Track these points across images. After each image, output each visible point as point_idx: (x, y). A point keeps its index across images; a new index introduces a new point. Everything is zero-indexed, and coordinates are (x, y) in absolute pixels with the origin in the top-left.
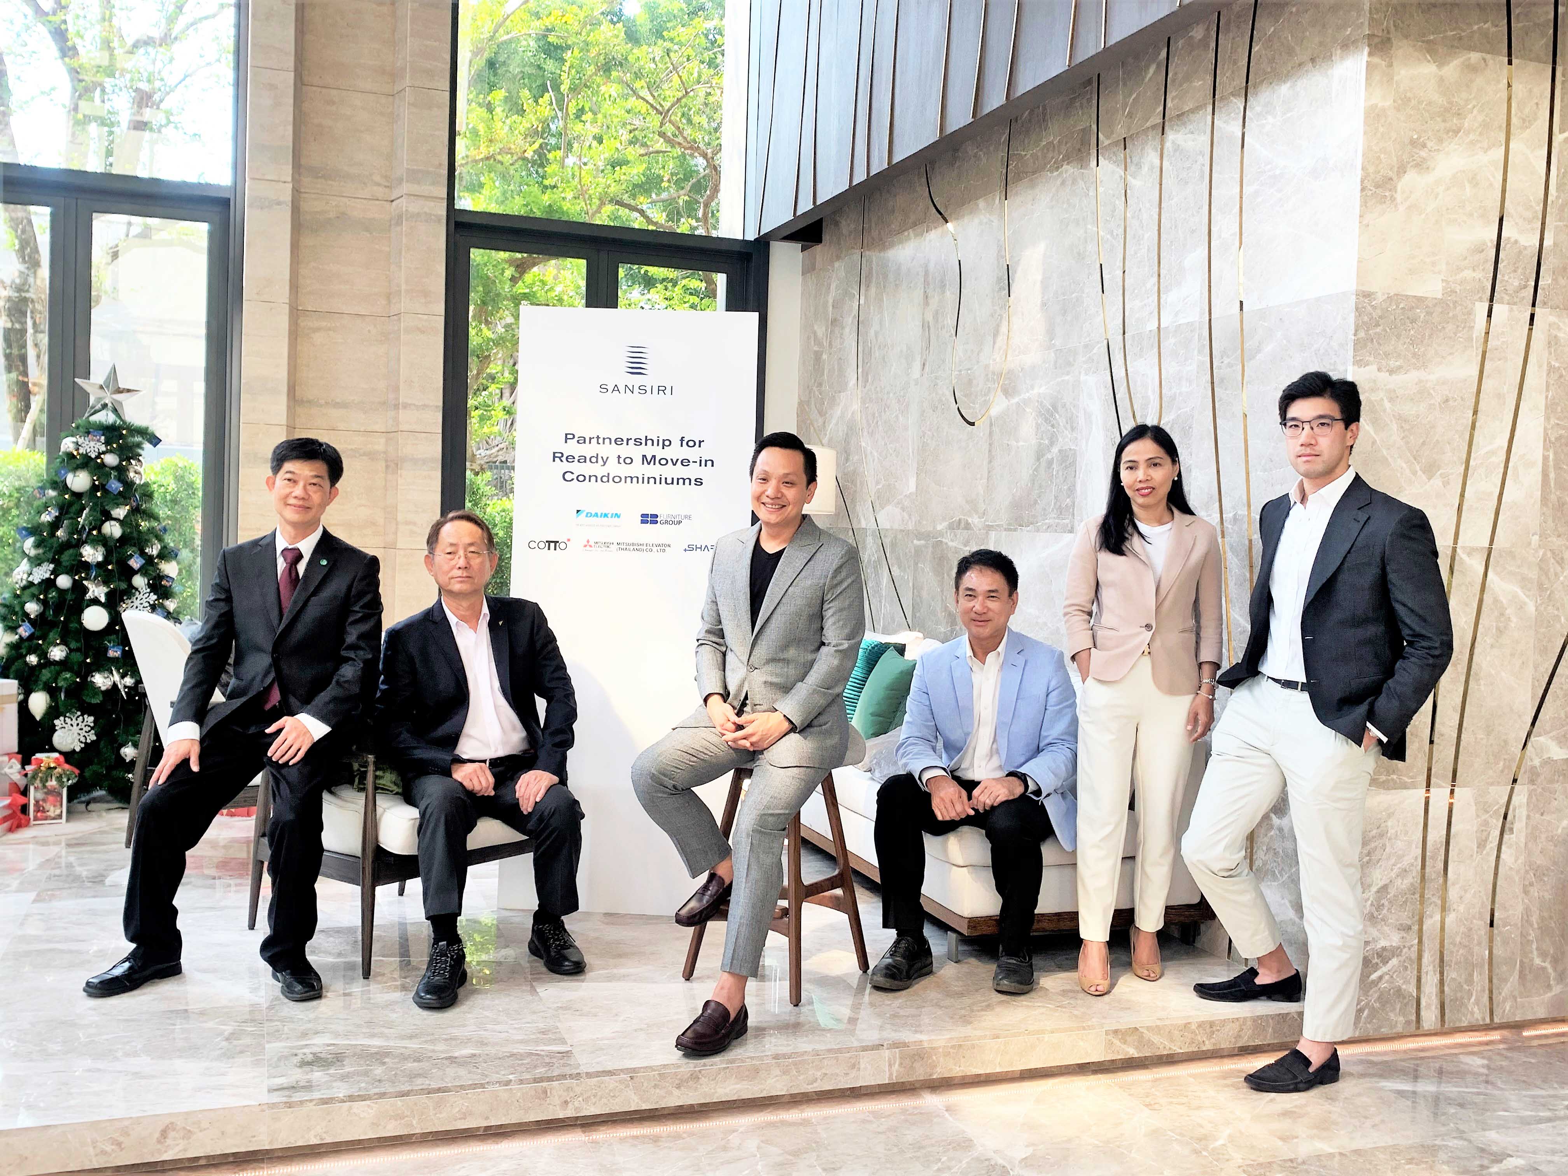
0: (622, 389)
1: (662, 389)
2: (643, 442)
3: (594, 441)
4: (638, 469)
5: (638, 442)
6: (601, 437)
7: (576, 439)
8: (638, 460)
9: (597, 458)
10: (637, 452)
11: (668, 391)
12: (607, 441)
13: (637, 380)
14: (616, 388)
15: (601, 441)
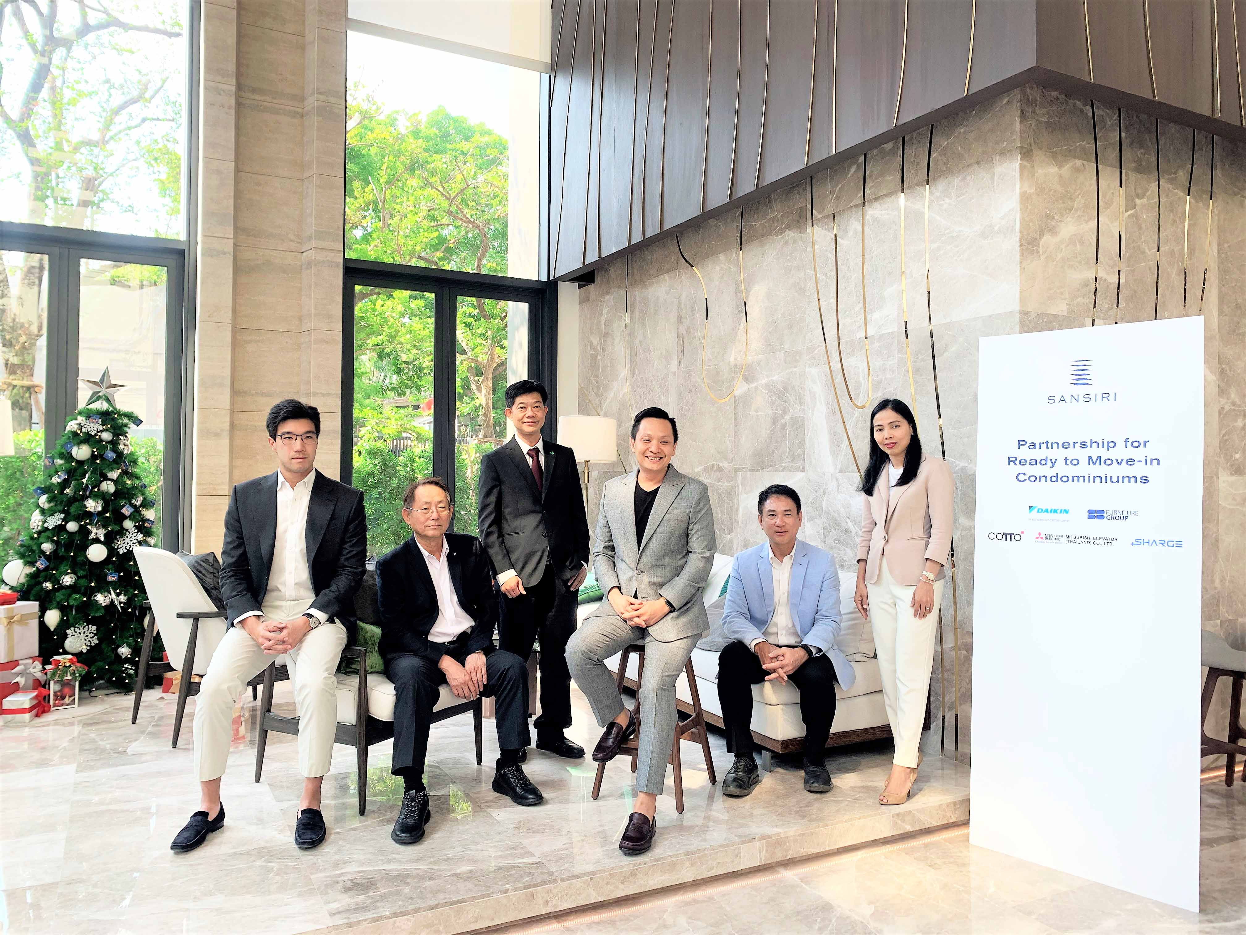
0: (1068, 399)
1: (1106, 396)
2: (1089, 444)
3: (1043, 446)
4: (1083, 469)
5: (1084, 445)
6: (1050, 442)
7: (1028, 445)
8: (1084, 460)
9: (1046, 460)
10: (1082, 454)
11: (1112, 397)
12: (1055, 446)
13: (1081, 390)
14: (1063, 399)
15: (1049, 445)
